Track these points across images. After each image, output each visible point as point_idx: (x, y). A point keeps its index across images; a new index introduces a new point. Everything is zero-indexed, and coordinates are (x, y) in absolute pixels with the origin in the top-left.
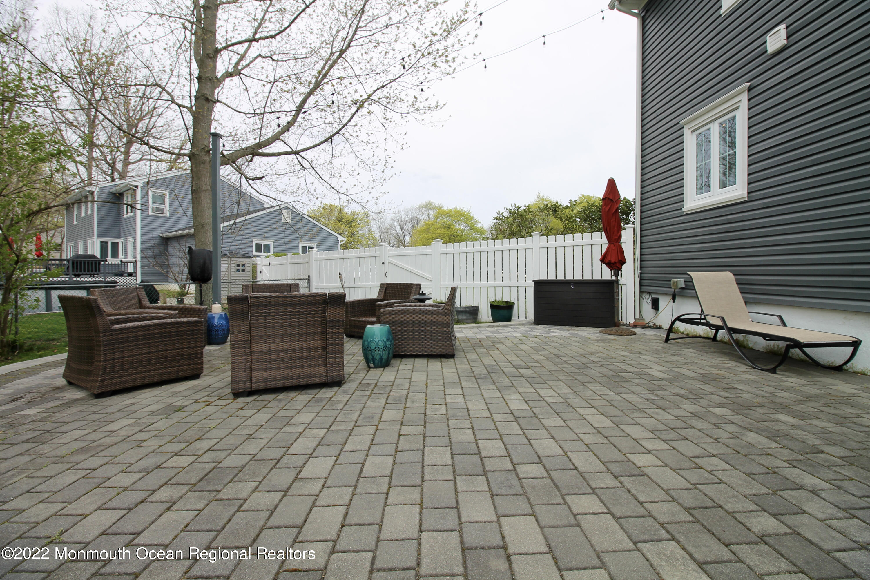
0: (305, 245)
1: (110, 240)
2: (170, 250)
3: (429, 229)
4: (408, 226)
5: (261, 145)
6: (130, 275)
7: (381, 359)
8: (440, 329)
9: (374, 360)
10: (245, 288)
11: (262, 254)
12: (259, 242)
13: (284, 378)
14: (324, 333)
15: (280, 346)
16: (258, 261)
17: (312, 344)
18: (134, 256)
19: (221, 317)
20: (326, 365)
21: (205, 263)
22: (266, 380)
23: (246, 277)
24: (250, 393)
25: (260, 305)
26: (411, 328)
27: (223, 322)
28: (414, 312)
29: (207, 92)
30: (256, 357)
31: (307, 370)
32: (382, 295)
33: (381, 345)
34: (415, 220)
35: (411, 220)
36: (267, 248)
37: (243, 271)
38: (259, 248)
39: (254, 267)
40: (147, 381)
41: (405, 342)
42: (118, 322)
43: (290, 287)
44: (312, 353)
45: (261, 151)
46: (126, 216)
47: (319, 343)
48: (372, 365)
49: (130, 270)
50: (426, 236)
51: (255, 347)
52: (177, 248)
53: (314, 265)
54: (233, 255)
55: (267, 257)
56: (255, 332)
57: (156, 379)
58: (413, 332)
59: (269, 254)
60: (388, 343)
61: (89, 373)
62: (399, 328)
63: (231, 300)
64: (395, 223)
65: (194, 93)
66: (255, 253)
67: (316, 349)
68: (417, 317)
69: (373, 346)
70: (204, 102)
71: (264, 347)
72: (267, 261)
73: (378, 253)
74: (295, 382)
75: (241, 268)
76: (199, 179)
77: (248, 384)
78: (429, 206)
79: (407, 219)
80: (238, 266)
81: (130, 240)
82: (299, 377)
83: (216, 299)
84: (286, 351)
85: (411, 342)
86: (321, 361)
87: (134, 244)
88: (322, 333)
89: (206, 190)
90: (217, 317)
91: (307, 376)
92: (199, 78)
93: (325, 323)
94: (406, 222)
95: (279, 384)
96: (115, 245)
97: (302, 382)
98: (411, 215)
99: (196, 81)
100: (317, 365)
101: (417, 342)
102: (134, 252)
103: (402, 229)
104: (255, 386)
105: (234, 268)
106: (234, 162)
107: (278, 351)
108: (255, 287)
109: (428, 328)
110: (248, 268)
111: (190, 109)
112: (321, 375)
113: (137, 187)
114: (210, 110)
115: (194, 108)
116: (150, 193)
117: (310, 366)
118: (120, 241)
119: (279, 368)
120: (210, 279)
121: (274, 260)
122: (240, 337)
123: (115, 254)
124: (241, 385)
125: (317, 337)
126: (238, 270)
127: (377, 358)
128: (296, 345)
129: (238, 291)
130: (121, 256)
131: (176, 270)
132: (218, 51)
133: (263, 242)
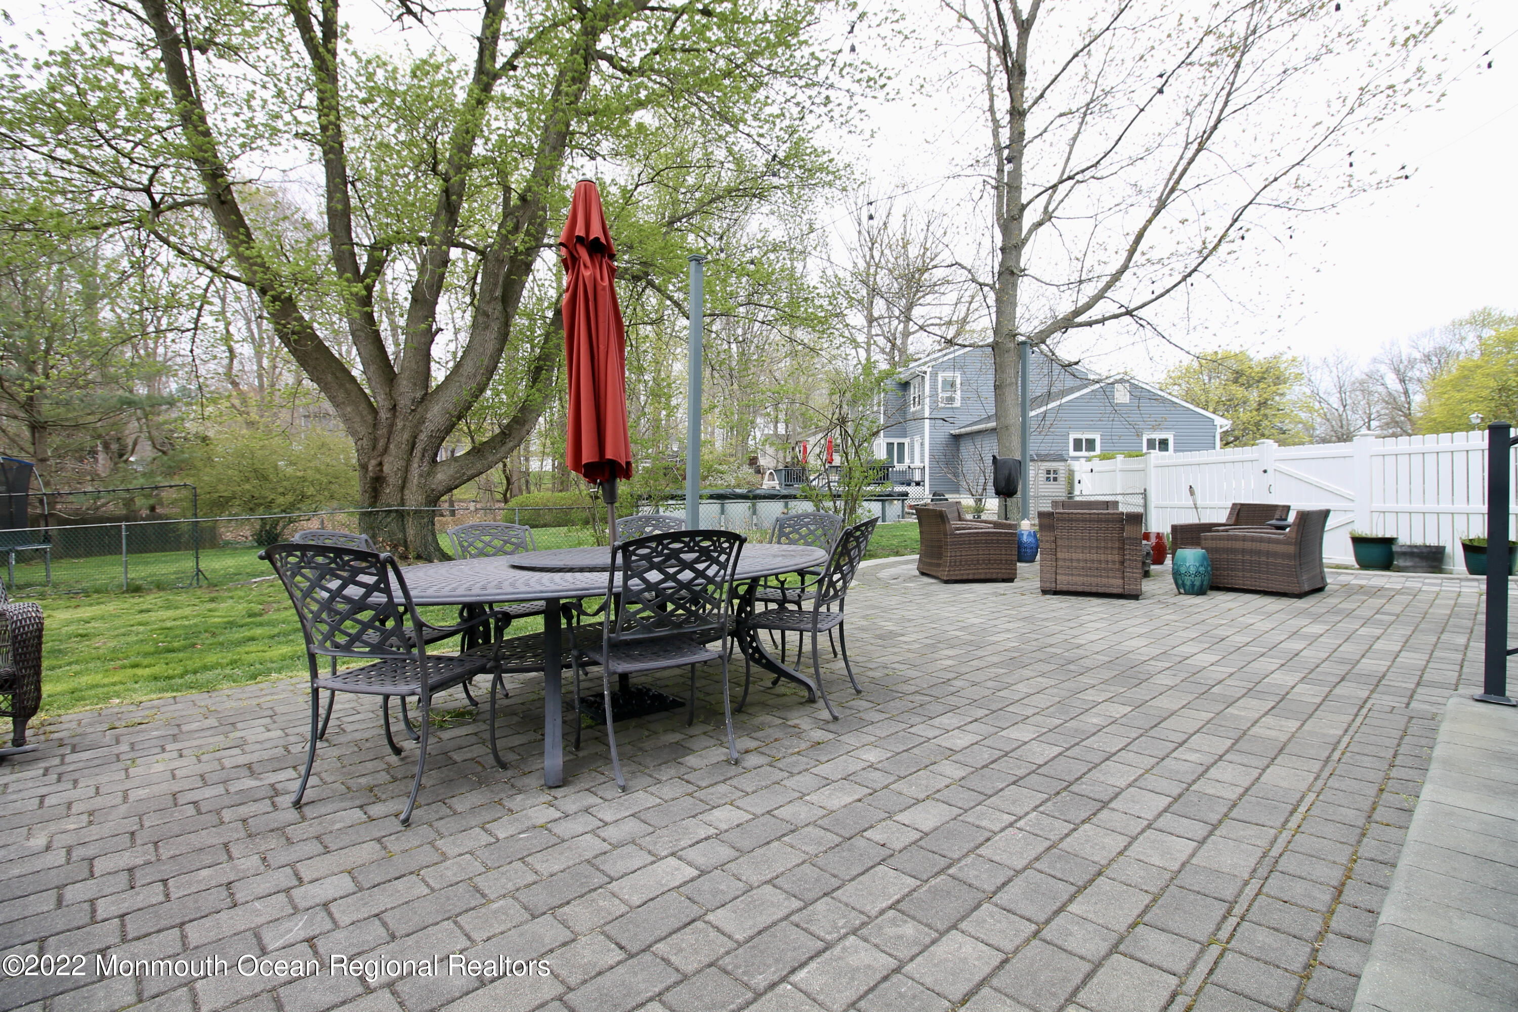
0: (1153, 436)
1: (896, 441)
2: (963, 449)
3: (1466, 377)
4: (1422, 371)
5: (1077, 313)
6: (918, 484)
7: (1193, 585)
8: (1279, 561)
9: (1184, 585)
10: (1055, 504)
11: (1084, 453)
12: (1079, 436)
13: (1083, 584)
14: (1122, 549)
15: (1081, 556)
16: (1076, 466)
17: (1110, 557)
18: (922, 462)
19: (1029, 534)
20: (1123, 578)
21: (1010, 474)
22: (1068, 584)
23: (1058, 491)
24: (1056, 593)
25: (1063, 520)
26: (1240, 557)
27: (1031, 539)
28: (1269, 541)
29: (1011, 263)
30: (1060, 563)
31: (1105, 581)
32: (1234, 519)
33: (1192, 570)
34: (1442, 355)
35: (1427, 358)
36: (1091, 444)
37: (1055, 479)
38: (1078, 445)
39: (1071, 474)
40: (976, 577)
41: (1233, 573)
42: (958, 529)
43: (1107, 504)
44: (1110, 566)
45: (1076, 320)
46: (912, 409)
47: (1117, 558)
48: (1182, 591)
49: (917, 478)
50: (1458, 395)
51: (1060, 555)
52: (971, 448)
53: (1153, 473)
54: (1043, 458)
55: (1089, 459)
56: (1059, 542)
57: (982, 577)
58: (1243, 561)
59: (1092, 453)
60: (1202, 569)
61: (939, 565)
62: (1225, 556)
63: (1041, 515)
64: (1384, 369)
65: (996, 270)
66: (1072, 453)
67: (1114, 562)
68: (1248, 545)
69: (1183, 570)
70: (1009, 277)
71: (1067, 556)
72: (1088, 466)
73: (1255, 456)
74: (1094, 590)
75: (1052, 476)
76: (1003, 372)
77: (1053, 585)
78: (1483, 319)
79: (1418, 356)
80: (1048, 472)
81: (917, 438)
82: (1097, 585)
83: (1025, 516)
84: (1086, 561)
85: (1240, 574)
86: (1119, 574)
87: (922, 444)
88: (1119, 548)
89: (1010, 385)
90: (1025, 534)
91: (1105, 586)
92: (1002, 249)
93: (1122, 541)
94: (1412, 363)
95: (1080, 589)
96: (901, 446)
97: (1101, 590)
98: (1428, 346)
99: (999, 252)
100: (1115, 578)
101: (1248, 575)
102: (922, 455)
103: (1402, 381)
104: (1059, 587)
105: (1043, 475)
106: (1044, 342)
107: (1078, 560)
108: (1069, 502)
109: (1263, 559)
110: (1062, 476)
111: (992, 287)
112: (1118, 587)
113: (925, 373)
114: (1015, 286)
115: (997, 286)
116: (940, 379)
117: (1108, 577)
118: (906, 441)
119: (1079, 575)
120: (1015, 493)
121: (1097, 464)
122: (1048, 545)
123: (901, 460)
124: (1048, 585)
125: (1116, 552)
126: (1048, 479)
127: (1188, 583)
128: (1095, 557)
129: (1047, 508)
130: (907, 460)
131: (970, 477)
132: (1024, 207)
133: (1084, 436)
